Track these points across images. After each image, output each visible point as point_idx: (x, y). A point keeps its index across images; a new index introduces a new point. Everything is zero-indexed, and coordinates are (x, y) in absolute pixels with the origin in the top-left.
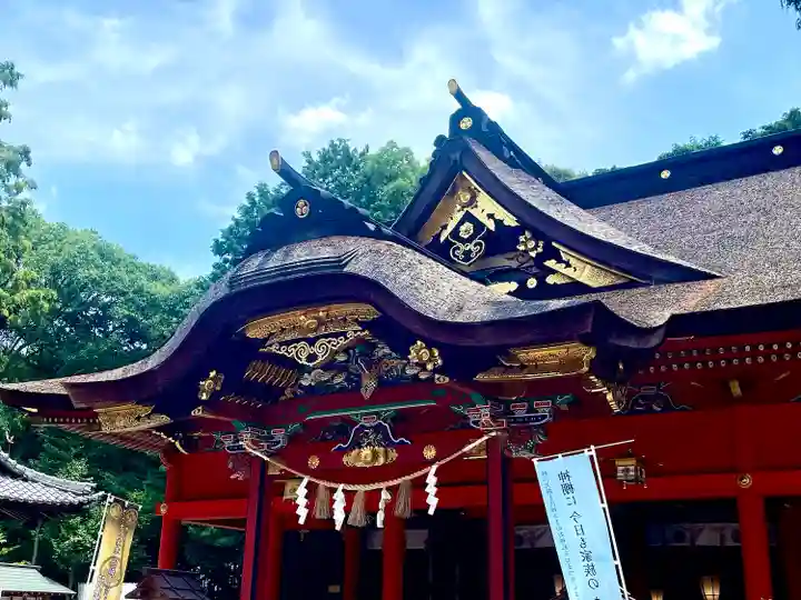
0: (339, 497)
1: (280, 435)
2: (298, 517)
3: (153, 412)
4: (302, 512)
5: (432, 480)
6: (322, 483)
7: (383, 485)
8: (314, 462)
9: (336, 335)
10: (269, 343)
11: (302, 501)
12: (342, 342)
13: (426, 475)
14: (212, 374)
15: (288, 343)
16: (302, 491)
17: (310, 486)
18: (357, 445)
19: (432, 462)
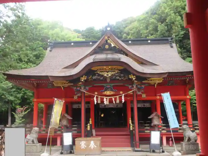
0: (105, 99)
1: (87, 88)
2: (95, 103)
3: (69, 82)
4: (96, 102)
5: (123, 97)
6: (100, 96)
7: (113, 97)
8: (96, 93)
9: (113, 71)
10: (97, 71)
11: (95, 100)
12: (114, 73)
13: (122, 96)
14: (84, 76)
15: (102, 72)
16: (95, 98)
17: (97, 97)
18: (106, 90)
19: (122, 94)
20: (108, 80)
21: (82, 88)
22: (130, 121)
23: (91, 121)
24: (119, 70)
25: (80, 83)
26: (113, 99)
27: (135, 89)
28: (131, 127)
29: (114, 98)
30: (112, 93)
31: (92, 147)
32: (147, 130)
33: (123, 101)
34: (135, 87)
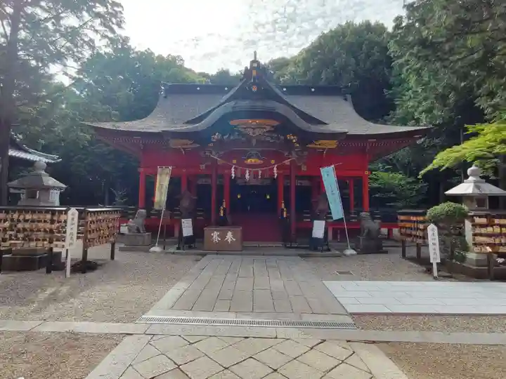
0: (247, 172)
1: (221, 153)
2: (232, 177)
3: (194, 143)
4: (233, 175)
5: (275, 169)
6: (240, 167)
7: (259, 169)
8: (235, 161)
10: (238, 127)
11: (233, 172)
13: (274, 167)
14: (217, 134)
16: (233, 170)
17: (235, 168)
18: (249, 157)
19: (274, 164)
20: (254, 142)
21: (214, 153)
22: (283, 205)
23: (224, 203)
24: (273, 127)
25: (211, 145)
26: (260, 172)
27: (294, 156)
28: (285, 213)
29: (262, 170)
30: (259, 162)
31: (229, 241)
32: (307, 218)
33: (276, 175)
34: (294, 153)
